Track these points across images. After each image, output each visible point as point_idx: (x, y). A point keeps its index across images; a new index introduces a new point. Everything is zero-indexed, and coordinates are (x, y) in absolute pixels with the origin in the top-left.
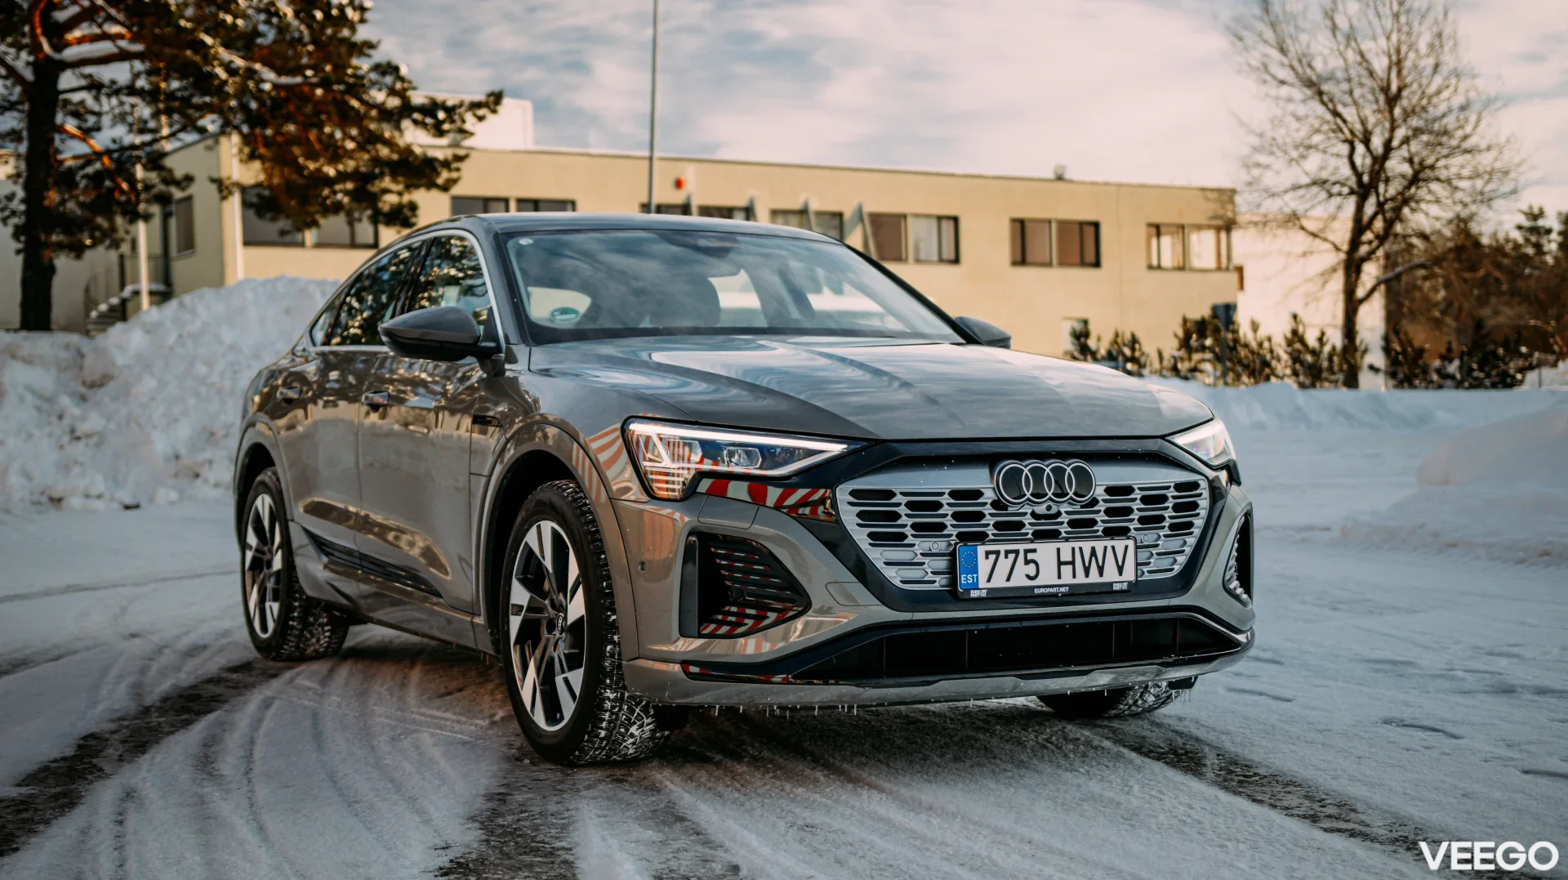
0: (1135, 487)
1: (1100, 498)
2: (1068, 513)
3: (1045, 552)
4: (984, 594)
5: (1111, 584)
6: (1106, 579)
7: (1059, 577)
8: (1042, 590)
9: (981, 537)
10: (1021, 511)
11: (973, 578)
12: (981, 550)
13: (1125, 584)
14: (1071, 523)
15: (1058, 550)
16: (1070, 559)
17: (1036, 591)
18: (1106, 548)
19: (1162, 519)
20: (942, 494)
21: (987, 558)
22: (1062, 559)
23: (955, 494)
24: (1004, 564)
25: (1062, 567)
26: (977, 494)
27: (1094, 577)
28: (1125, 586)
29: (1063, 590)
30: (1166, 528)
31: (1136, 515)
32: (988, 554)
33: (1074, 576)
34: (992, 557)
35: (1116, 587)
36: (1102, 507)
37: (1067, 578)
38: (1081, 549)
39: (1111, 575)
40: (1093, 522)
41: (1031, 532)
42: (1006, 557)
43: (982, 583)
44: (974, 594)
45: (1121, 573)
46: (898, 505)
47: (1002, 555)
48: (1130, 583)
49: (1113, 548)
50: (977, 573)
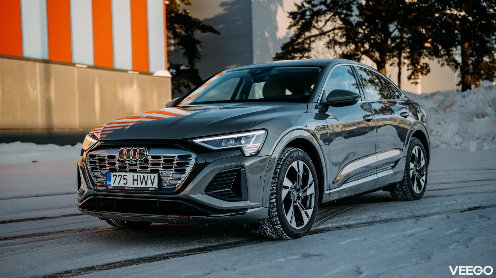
0: (162, 156)
1: (149, 160)
2: (139, 164)
3: (130, 176)
4: (112, 188)
5: (149, 188)
6: (147, 186)
7: (133, 185)
8: (127, 188)
9: (115, 170)
10: (126, 163)
11: (110, 182)
12: (113, 174)
13: (153, 188)
14: (140, 167)
15: (133, 176)
16: (137, 179)
17: (126, 188)
18: (148, 176)
19: (172, 167)
20: (105, 157)
21: (114, 177)
22: (134, 179)
23: (109, 157)
24: (118, 179)
25: (134, 181)
26: (114, 157)
27: (144, 185)
28: (153, 189)
29: (134, 188)
30: (173, 171)
31: (161, 166)
32: (114, 175)
33: (138, 185)
34: (115, 177)
35: (150, 189)
36: (150, 162)
37: (135, 185)
38: (140, 176)
39: (149, 185)
40: (147, 167)
41: (128, 169)
42: (119, 177)
43: (112, 185)
44: (110, 187)
45: (152, 185)
46: (96, 159)
47: (118, 176)
48: (155, 188)
49: (150, 176)
50: (111, 181)
